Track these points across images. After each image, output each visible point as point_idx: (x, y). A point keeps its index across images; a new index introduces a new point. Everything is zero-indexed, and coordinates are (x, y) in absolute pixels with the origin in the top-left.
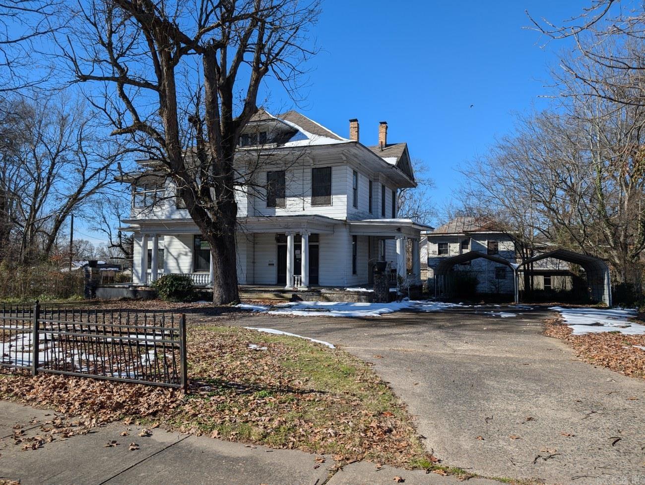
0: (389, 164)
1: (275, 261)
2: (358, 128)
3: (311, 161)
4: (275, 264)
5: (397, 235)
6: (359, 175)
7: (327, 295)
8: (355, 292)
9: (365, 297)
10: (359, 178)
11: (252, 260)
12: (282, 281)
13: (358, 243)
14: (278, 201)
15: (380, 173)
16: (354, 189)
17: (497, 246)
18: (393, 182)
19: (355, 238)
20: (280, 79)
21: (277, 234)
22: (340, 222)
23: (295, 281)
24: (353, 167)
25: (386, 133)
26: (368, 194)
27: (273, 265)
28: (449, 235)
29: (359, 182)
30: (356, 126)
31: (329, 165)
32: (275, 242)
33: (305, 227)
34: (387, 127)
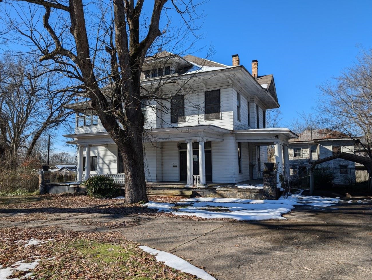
0: (263, 88)
1: (178, 164)
2: (239, 61)
3: (204, 86)
4: (178, 166)
5: (275, 141)
6: (241, 96)
7: (222, 192)
8: (247, 189)
10: (241, 99)
11: (160, 163)
12: (183, 178)
13: (242, 148)
14: (180, 118)
15: (255, 96)
16: (238, 107)
17: (340, 149)
18: (263, 104)
19: (239, 144)
20: (179, 12)
21: (179, 142)
22: (229, 132)
23: (194, 180)
24: (237, 90)
25: (257, 68)
26: (247, 111)
27: (176, 166)
28: (302, 142)
29: (241, 102)
30: (238, 59)
31: (218, 88)
32: (178, 149)
33: (202, 135)
34: (258, 64)
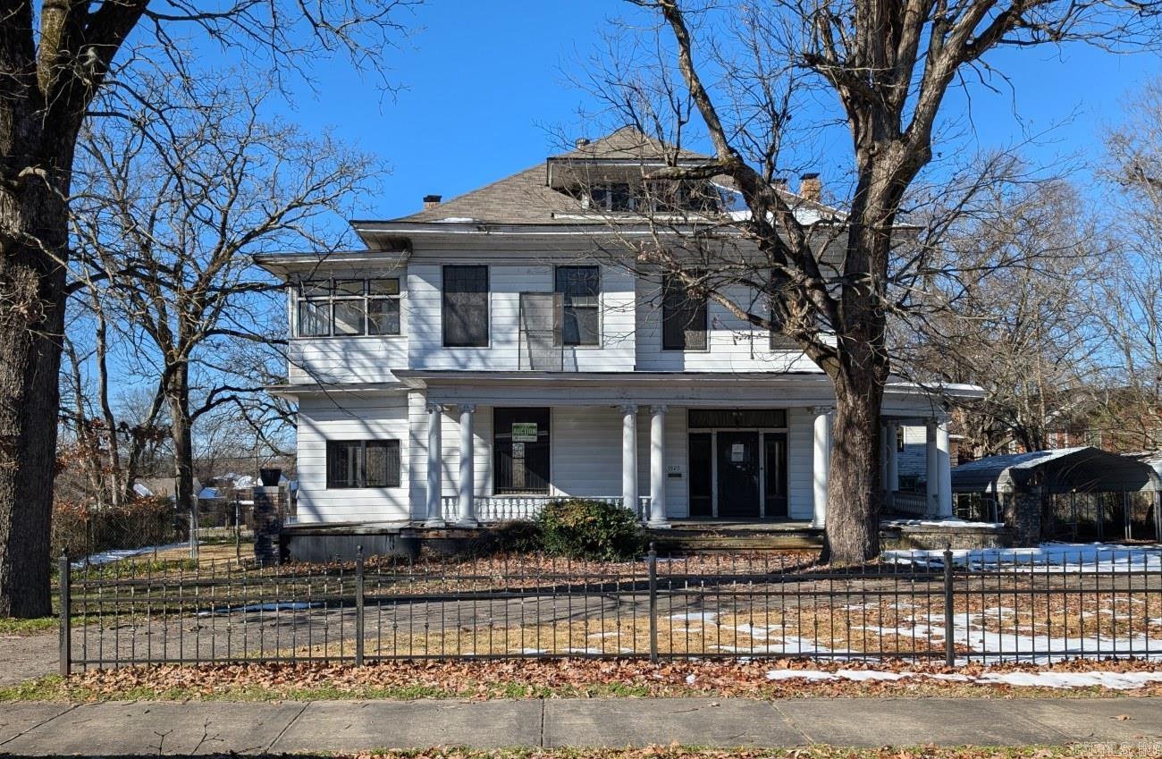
1: (683, 468)
4: (684, 475)
7: (916, 537)
9: (996, 537)
14: (689, 335)
27: (680, 475)
32: (685, 426)
